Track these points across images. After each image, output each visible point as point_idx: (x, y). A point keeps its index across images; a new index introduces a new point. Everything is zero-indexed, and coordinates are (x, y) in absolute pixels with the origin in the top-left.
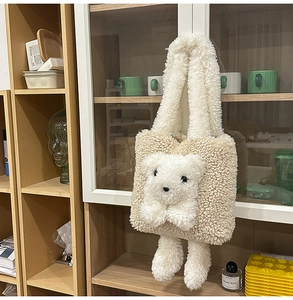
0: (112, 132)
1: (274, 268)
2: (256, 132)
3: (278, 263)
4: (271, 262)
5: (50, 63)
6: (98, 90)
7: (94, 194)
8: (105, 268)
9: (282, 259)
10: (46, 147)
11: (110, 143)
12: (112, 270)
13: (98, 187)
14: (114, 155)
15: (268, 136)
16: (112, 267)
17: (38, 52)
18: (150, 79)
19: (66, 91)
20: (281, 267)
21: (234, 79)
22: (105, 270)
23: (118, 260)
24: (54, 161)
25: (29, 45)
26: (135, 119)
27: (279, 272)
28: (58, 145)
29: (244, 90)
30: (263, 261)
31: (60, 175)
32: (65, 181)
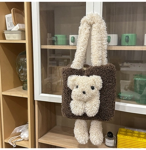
0: (50, 61)
1: (132, 136)
2: (123, 63)
3: (134, 133)
4: (131, 133)
5: (18, 27)
6: (43, 41)
7: (40, 96)
8: (45, 134)
9: (136, 131)
10: (15, 71)
11: (49, 66)
12: (49, 135)
13: (43, 92)
14: (51, 73)
15: (129, 64)
16: (49, 133)
17: (12, 20)
18: (71, 36)
19: (26, 42)
20: (136, 135)
21: (114, 38)
22: (46, 135)
23: (52, 130)
24: (20, 78)
25: (7, 16)
26: (63, 55)
27: (134, 138)
28: (22, 70)
29: (119, 44)
30: (126, 132)
31: (23, 85)
32: (25, 89)
